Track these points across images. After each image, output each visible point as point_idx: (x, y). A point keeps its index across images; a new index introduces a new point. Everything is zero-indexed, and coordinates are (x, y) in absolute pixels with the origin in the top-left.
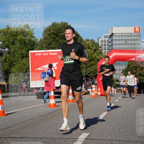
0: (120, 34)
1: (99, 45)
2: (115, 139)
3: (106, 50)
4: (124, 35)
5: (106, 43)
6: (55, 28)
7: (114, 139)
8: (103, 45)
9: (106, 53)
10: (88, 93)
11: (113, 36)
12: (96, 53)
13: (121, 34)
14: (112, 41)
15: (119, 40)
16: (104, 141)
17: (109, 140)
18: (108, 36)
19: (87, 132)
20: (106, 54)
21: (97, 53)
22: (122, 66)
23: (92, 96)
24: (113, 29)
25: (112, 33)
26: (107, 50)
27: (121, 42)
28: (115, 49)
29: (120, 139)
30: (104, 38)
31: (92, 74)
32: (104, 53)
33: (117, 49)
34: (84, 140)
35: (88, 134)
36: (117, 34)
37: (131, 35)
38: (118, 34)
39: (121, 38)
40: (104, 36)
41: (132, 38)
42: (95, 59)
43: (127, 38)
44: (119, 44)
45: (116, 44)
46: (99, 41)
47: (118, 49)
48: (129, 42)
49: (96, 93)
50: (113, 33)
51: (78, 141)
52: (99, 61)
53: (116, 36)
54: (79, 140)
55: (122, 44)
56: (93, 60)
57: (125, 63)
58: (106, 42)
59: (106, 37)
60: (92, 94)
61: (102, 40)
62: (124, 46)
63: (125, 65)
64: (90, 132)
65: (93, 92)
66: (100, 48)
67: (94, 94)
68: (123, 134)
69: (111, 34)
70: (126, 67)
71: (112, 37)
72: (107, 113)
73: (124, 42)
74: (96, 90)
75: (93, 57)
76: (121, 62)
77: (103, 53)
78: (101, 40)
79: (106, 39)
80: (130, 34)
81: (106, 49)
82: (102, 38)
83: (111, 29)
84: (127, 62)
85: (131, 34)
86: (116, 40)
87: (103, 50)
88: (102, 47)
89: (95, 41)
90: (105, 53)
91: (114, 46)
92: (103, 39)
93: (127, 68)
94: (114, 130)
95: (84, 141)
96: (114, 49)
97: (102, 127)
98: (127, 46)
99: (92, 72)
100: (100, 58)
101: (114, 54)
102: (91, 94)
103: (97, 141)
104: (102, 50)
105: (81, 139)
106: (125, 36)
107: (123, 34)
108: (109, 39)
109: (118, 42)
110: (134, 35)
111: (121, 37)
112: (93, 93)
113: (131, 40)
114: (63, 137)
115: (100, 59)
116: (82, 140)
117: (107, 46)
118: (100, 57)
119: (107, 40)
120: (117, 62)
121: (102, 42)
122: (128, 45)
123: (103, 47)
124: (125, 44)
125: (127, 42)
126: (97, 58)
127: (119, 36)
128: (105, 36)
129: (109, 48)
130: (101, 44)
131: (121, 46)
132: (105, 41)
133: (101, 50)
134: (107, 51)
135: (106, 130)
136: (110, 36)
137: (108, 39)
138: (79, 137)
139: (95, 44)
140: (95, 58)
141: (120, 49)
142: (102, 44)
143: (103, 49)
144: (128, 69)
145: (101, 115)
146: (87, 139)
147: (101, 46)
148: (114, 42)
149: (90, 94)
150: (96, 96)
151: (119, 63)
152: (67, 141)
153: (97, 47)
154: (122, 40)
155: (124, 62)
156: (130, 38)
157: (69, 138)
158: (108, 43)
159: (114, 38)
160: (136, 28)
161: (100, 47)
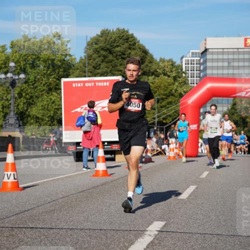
0: (219, 50)
1: (182, 69)
2: (211, 233)
3: (195, 78)
4: (226, 52)
5: (195, 65)
6: (106, 39)
7: (208, 233)
8: (190, 70)
9: (195, 83)
10: (162, 153)
11: (207, 53)
12: (177, 84)
13: (222, 50)
14: (205, 62)
15: (218, 60)
16: (190, 235)
17: (200, 234)
18: (199, 53)
19: (161, 219)
20: (195, 85)
21: (180, 83)
22: (223, 106)
23: (170, 157)
24: (208, 42)
25: (205, 47)
26: (197, 77)
27: (220, 64)
28: (211, 76)
29: (219, 233)
30: (192, 57)
31: (170, 119)
32: (191, 84)
33: (214, 76)
34: (157, 233)
35: (163, 223)
36: (214, 50)
37: (239, 52)
38: (216, 50)
39: (220, 57)
40: (191, 53)
41: (241, 57)
42: (176, 94)
43: (231, 57)
44: (218, 68)
45: (212, 68)
46: (182, 62)
47: (216, 76)
48: (236, 64)
49: (176, 153)
50: (207, 48)
51: (146, 236)
52: (182, 97)
53: (212, 53)
54: (148, 233)
55: (223, 68)
56: (173, 95)
57: (228, 100)
58: (195, 63)
59: (195, 56)
60: (170, 155)
61: (188, 60)
62: (225, 72)
63: (227, 105)
64: (166, 221)
65: (172, 150)
66: (184, 75)
67: (173, 155)
68: (224, 224)
69: (204, 49)
70: (230, 108)
71: (206, 55)
72: (197, 188)
73: (226, 64)
74: (176, 148)
75: (171, 90)
76: (221, 98)
77: (190, 82)
78: (186, 60)
79: (195, 59)
80: (236, 50)
81: (195, 76)
82: (188, 56)
83: (203, 41)
84: (231, 99)
85: (240, 50)
86: (213, 60)
87: (190, 79)
88: (188, 73)
89: (175, 63)
90: (192, 82)
91: (209, 72)
92: (190, 59)
93: (232, 109)
94: (209, 217)
95: (156, 236)
96: (208, 76)
97: (188, 211)
98: (231, 71)
99: (170, 116)
100: (184, 92)
101: (209, 85)
102: (167, 154)
103: (178, 235)
104: (188, 77)
105: (151, 231)
106: (228, 53)
107: (225, 50)
108: (201, 58)
109: (215, 64)
110: (244, 52)
111: (220, 54)
112: (172, 152)
113: (239, 60)
114: (120, 229)
115: (184, 94)
116: (152, 234)
117: (197, 71)
118: (185, 90)
119: (197, 60)
120: (214, 98)
121: (188, 64)
122: (233, 69)
123: (190, 72)
124: (228, 67)
125: (232, 64)
126: (179, 91)
127: (218, 53)
128: (193, 53)
129: (200, 74)
130: (186, 67)
131: (220, 72)
132: (193, 63)
133: (185, 77)
134: (197, 80)
135: (195, 216)
136: (202, 53)
137: (199, 58)
138: (147, 228)
139: (176, 67)
140: (176, 92)
141: (220, 76)
142: (188, 67)
143: (190, 76)
144: (233, 111)
145: (185, 190)
146: (162, 231)
147: (186, 71)
148: (209, 64)
149: (165, 154)
150: (177, 157)
151: (218, 100)
152: (127, 235)
153: (179, 72)
154: (223, 60)
155: (227, 98)
156: (236, 57)
157: (130, 231)
158: (198, 65)
159: (209, 57)
160: (248, 40)
161: (183, 72)
